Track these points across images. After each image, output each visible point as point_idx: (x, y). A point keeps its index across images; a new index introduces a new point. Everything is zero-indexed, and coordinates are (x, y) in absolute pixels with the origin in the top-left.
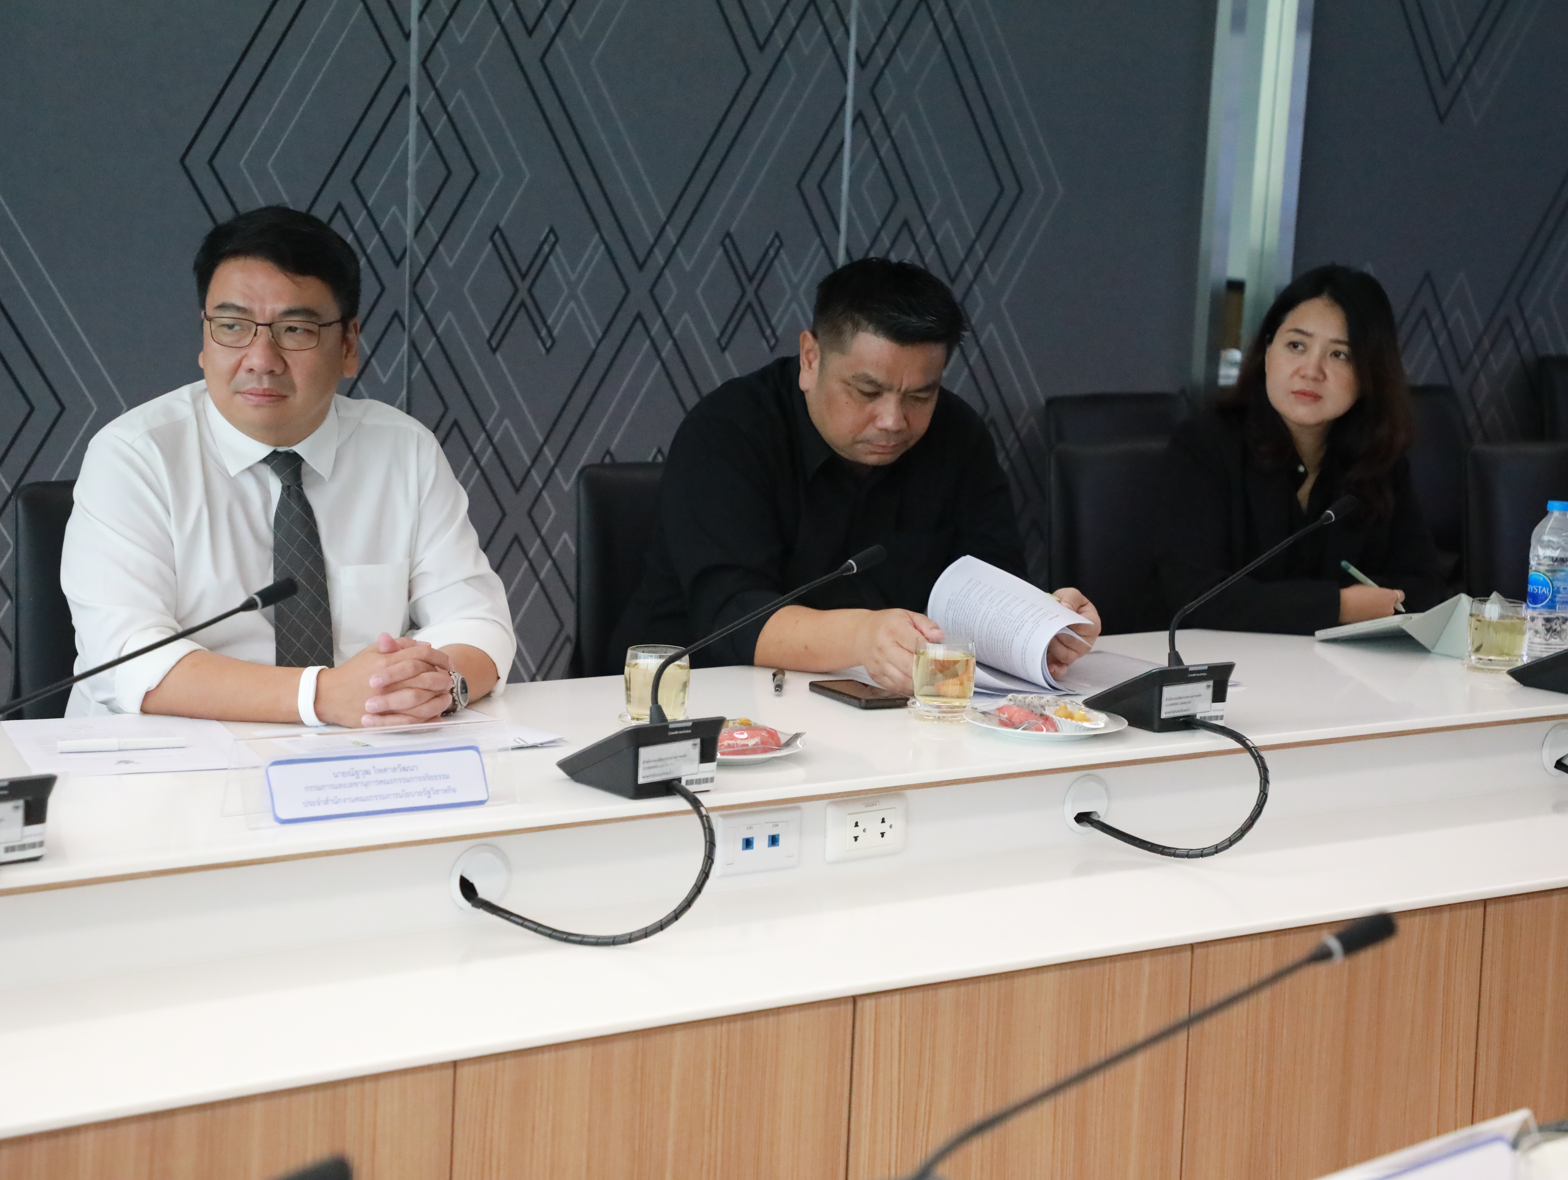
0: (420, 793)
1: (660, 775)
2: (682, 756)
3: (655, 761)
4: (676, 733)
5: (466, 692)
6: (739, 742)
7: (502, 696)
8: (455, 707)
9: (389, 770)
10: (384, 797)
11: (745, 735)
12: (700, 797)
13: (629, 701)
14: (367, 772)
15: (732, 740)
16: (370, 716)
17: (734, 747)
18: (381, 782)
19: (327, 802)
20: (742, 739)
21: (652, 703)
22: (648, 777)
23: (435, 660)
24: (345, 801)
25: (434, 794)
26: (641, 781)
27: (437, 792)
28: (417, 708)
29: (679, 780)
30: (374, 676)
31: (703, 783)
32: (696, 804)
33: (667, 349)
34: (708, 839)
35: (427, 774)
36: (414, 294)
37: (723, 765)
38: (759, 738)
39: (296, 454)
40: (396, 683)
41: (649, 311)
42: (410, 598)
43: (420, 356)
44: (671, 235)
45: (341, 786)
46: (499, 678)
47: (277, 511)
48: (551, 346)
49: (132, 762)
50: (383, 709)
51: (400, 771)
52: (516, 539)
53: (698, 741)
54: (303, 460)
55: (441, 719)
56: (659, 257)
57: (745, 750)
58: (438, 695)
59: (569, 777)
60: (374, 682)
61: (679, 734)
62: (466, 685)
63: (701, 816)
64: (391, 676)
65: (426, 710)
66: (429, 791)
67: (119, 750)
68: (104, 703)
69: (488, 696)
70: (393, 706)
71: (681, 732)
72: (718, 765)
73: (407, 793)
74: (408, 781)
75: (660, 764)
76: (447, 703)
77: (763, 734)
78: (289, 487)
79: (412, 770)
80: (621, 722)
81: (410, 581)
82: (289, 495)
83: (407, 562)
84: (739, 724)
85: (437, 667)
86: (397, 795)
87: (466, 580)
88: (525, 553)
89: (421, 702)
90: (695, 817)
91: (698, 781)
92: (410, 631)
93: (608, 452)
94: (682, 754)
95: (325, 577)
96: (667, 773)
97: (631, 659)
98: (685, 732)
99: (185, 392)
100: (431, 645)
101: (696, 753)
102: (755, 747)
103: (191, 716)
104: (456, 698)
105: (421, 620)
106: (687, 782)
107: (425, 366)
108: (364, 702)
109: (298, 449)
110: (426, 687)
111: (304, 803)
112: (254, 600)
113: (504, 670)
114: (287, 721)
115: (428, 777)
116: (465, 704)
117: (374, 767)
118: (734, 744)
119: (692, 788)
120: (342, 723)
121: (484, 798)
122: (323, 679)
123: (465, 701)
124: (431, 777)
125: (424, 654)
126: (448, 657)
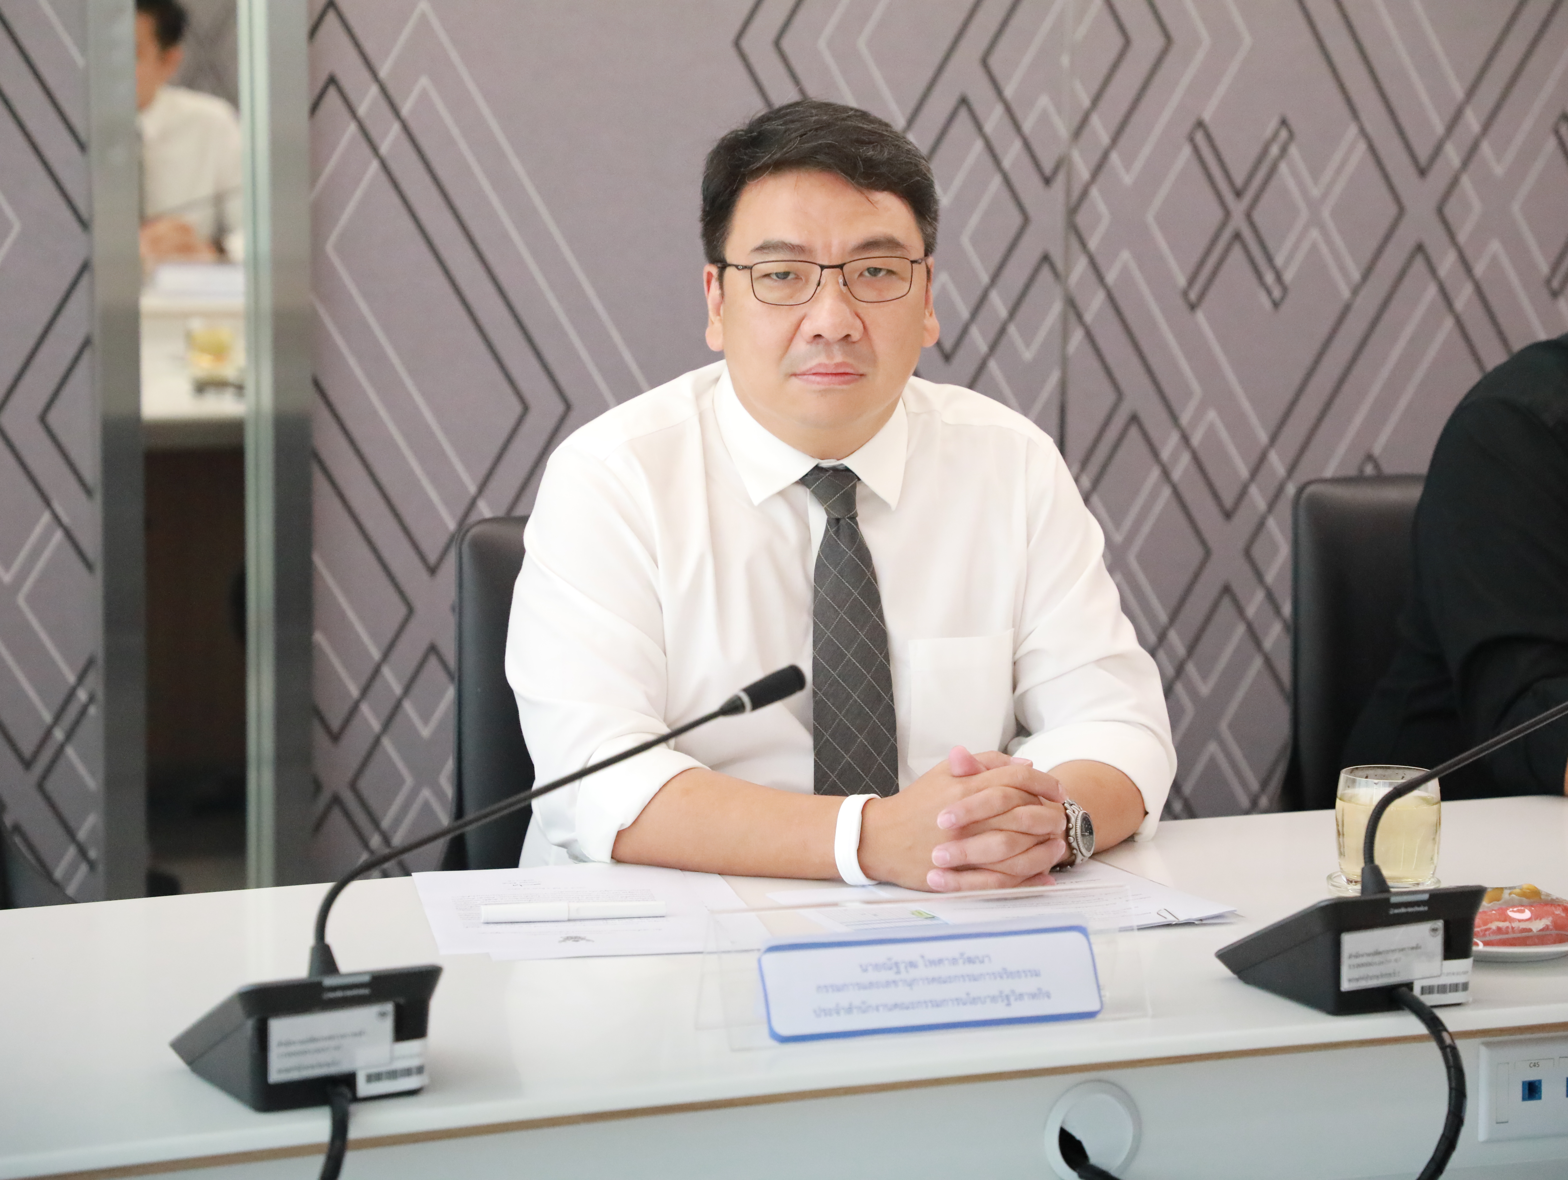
0: (994, 999)
1: (1377, 977)
2: (1413, 948)
3: (1369, 955)
4: (1403, 910)
5: (1091, 833)
6: (1515, 925)
7: (1154, 838)
8: (1073, 857)
9: (946, 962)
10: (937, 1004)
11: (1527, 914)
12: (1441, 1014)
13: (1341, 854)
14: (912, 965)
15: (1505, 921)
16: (940, 873)
17: (1507, 933)
18: (934, 980)
19: (849, 1010)
20: (1520, 921)
21: (1365, 862)
22: (1357, 980)
23: (1037, 788)
24: (877, 1008)
25: (1016, 1000)
26: (1346, 986)
27: (1020, 997)
28: (1009, 862)
29: (1409, 986)
30: (944, 811)
31: (1450, 991)
32: (1435, 1026)
33: (1463, 297)
34: (1454, 1085)
35: (1004, 969)
36: (1073, 228)
37: (1486, 962)
38: (1550, 919)
39: (847, 470)
40: (976, 822)
41: (1435, 239)
42: (1014, 688)
43: (1079, 317)
44: (1472, 121)
45: (871, 985)
46: (1146, 813)
47: (819, 556)
48: (1283, 298)
49: (583, 939)
50: (956, 863)
51: (964, 963)
52: (1227, 590)
53: (1440, 924)
54: (859, 479)
55: (1051, 878)
56: (1452, 155)
57: (1525, 938)
58: (1044, 841)
59: (1235, 976)
60: (944, 820)
61: (1407, 913)
62: (1090, 825)
63: (1443, 1046)
64: (969, 811)
65: (1023, 864)
66: (1007, 997)
67: (569, 920)
68: (563, 845)
69: (1130, 839)
70: (974, 858)
71: (1410, 910)
72: (1475, 961)
73: (974, 999)
74: (974, 978)
75: (1377, 959)
76: (1060, 851)
77: (1557, 912)
78: (838, 520)
79: (982, 962)
80: (1331, 888)
81: (1015, 663)
82: (837, 533)
83: (1009, 634)
84: (1518, 895)
85: (1041, 798)
86: (958, 1001)
87: (1100, 662)
88: (1240, 611)
89: (1018, 851)
90: (1433, 1047)
91: (1443, 989)
92: (1017, 739)
93: (1370, 458)
94: (1414, 945)
95: (887, 657)
96: (1389, 975)
97: (1344, 790)
98: (1416, 909)
99: (685, 383)
100: (1031, 765)
101: (1436, 943)
102: (1541, 933)
103: (683, 869)
104: (1074, 845)
105: (1032, 724)
106: (1424, 990)
107: (1089, 335)
108: (931, 851)
109: (849, 462)
110: (1024, 829)
111: (815, 1012)
112: (739, 699)
113: (1156, 800)
114: (818, 878)
115: (1006, 974)
116: (1088, 854)
117: (923, 957)
118: (1507, 927)
119: (1429, 1000)
120: (900, 882)
121: (1093, 1006)
122: (871, 813)
123: (1089, 850)
124: (1011, 973)
125: (1019, 778)
126: (1057, 782)
